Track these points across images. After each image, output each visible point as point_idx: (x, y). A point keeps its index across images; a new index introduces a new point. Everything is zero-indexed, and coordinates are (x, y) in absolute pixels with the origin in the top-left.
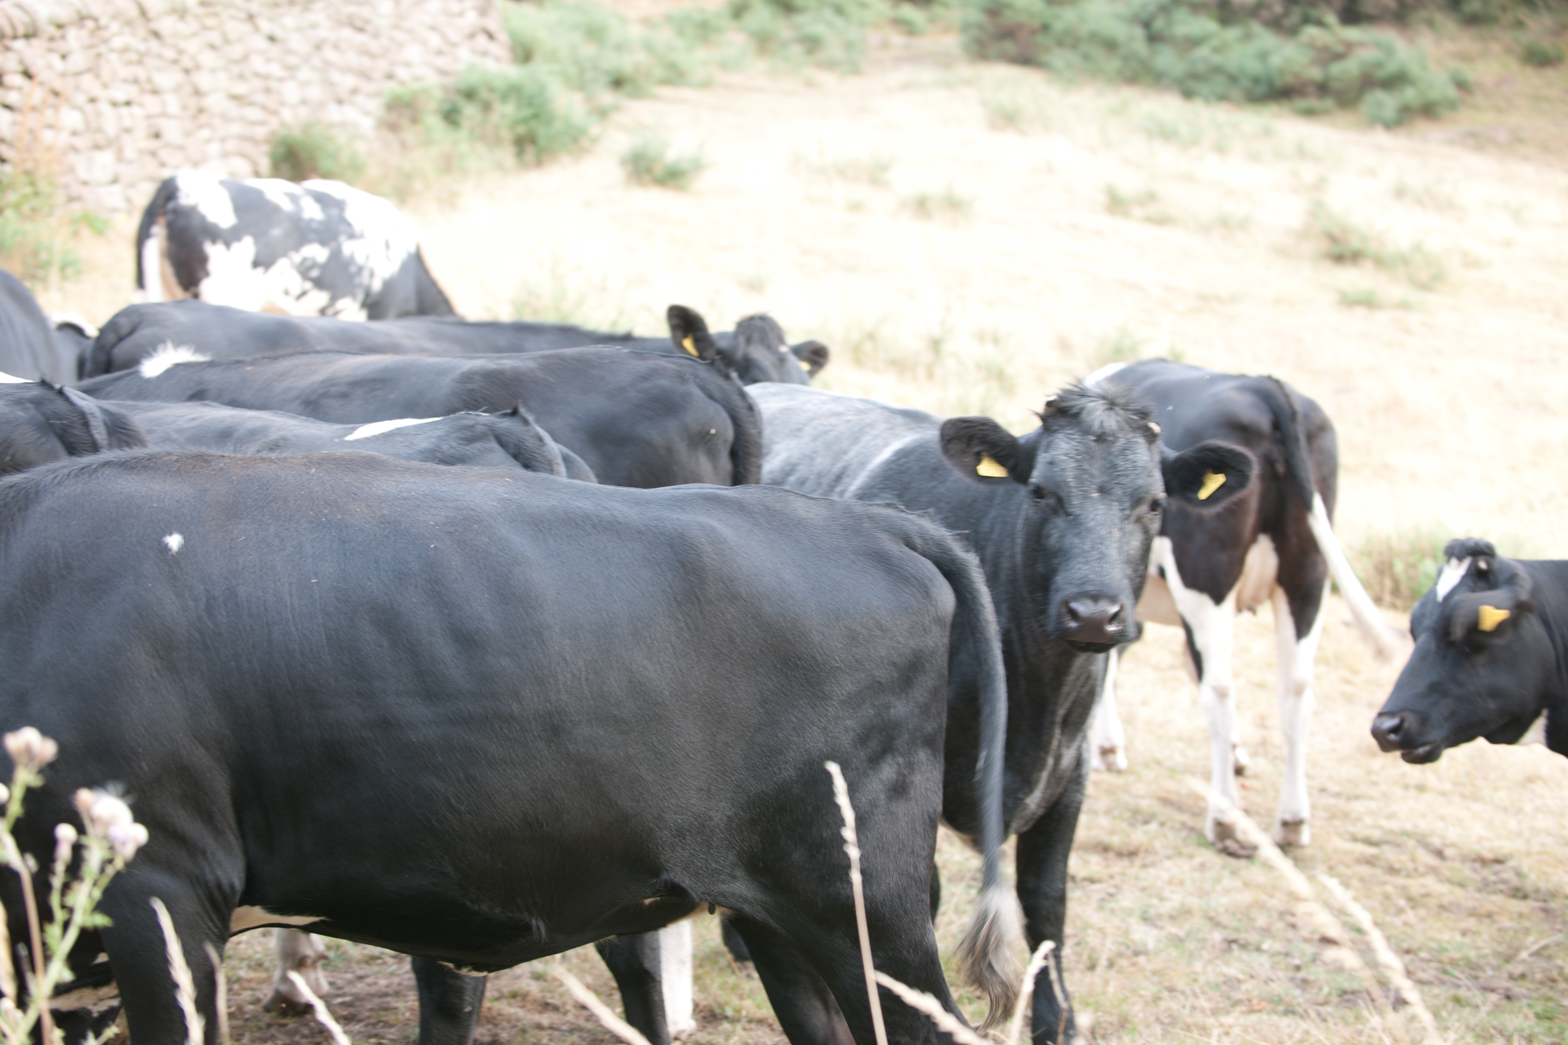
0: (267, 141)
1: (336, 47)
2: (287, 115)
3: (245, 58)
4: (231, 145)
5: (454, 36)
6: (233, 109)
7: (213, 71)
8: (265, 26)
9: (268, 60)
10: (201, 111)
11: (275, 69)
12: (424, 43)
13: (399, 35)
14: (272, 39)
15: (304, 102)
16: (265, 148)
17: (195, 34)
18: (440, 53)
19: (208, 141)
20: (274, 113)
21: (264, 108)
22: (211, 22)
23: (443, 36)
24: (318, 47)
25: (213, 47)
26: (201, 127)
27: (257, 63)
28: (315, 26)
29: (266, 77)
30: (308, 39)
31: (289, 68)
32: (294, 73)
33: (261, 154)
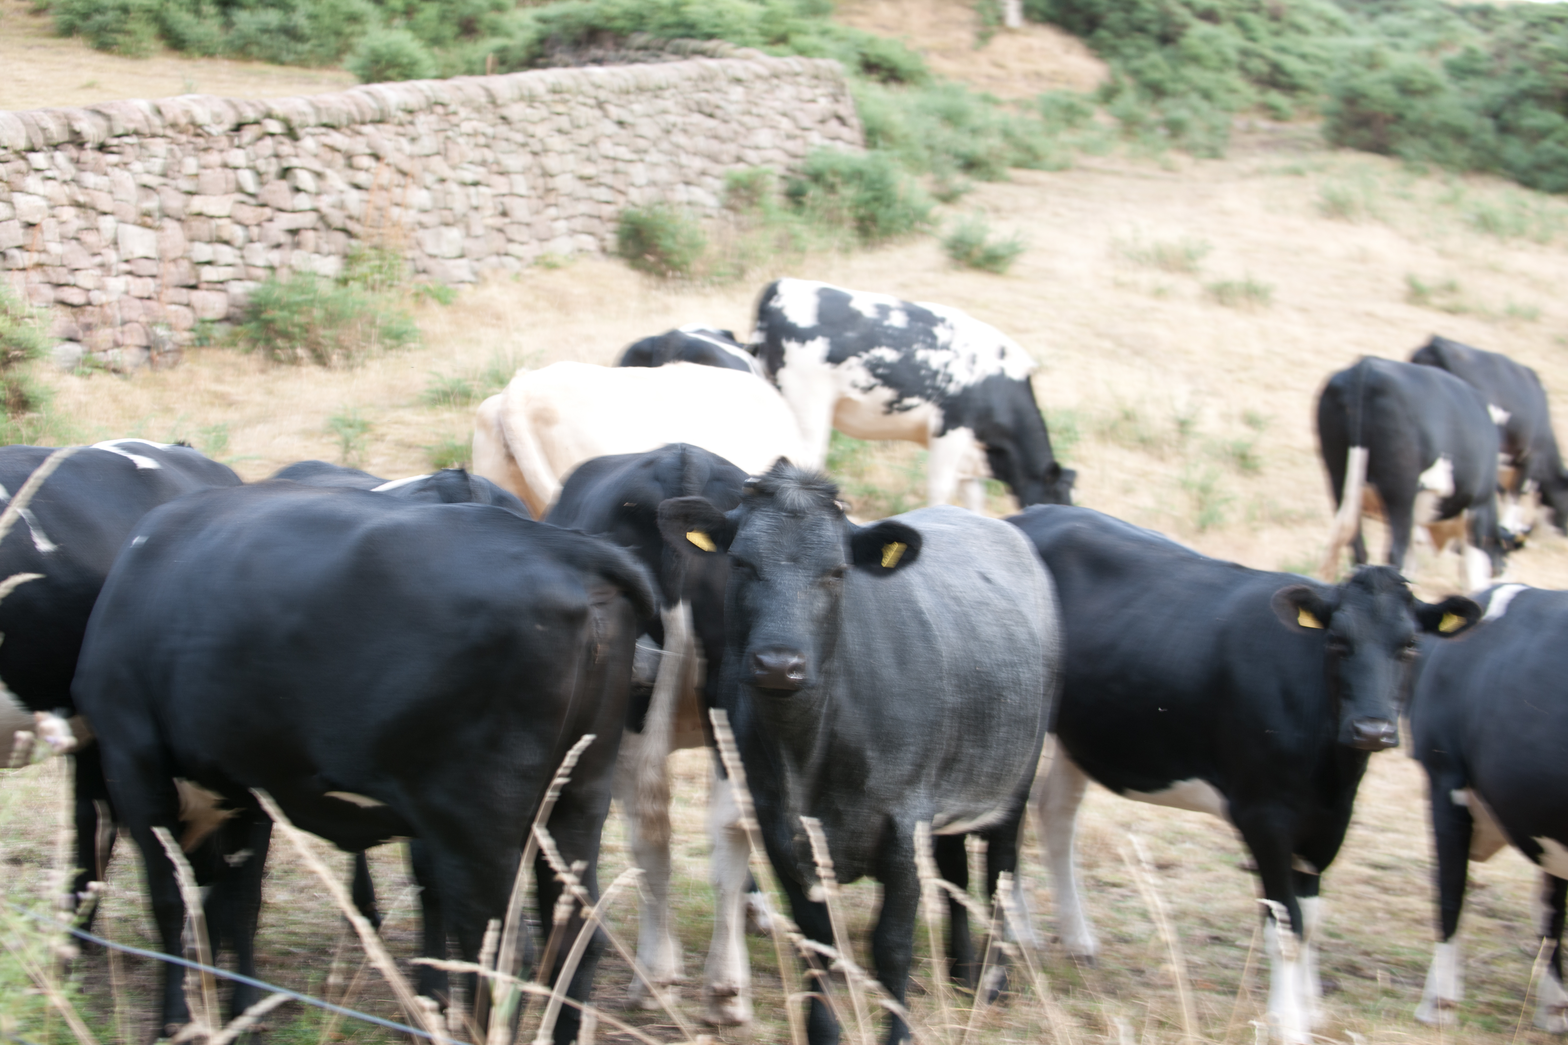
0: (615, 220)
1: (685, 131)
2: (635, 195)
4: (578, 223)
5: (806, 121)
6: (580, 189)
7: (562, 154)
8: (615, 112)
9: (616, 144)
10: (549, 191)
11: (623, 152)
12: (772, 127)
13: (749, 120)
14: (621, 123)
15: (652, 183)
16: (612, 226)
17: (543, 120)
18: (790, 137)
19: (555, 219)
20: (622, 192)
21: (611, 187)
22: (560, 108)
23: (794, 120)
24: (667, 132)
25: (560, 131)
26: (549, 205)
27: (606, 146)
28: (665, 112)
29: (615, 159)
30: (658, 123)
31: (637, 151)
32: (643, 156)
33: (608, 231)
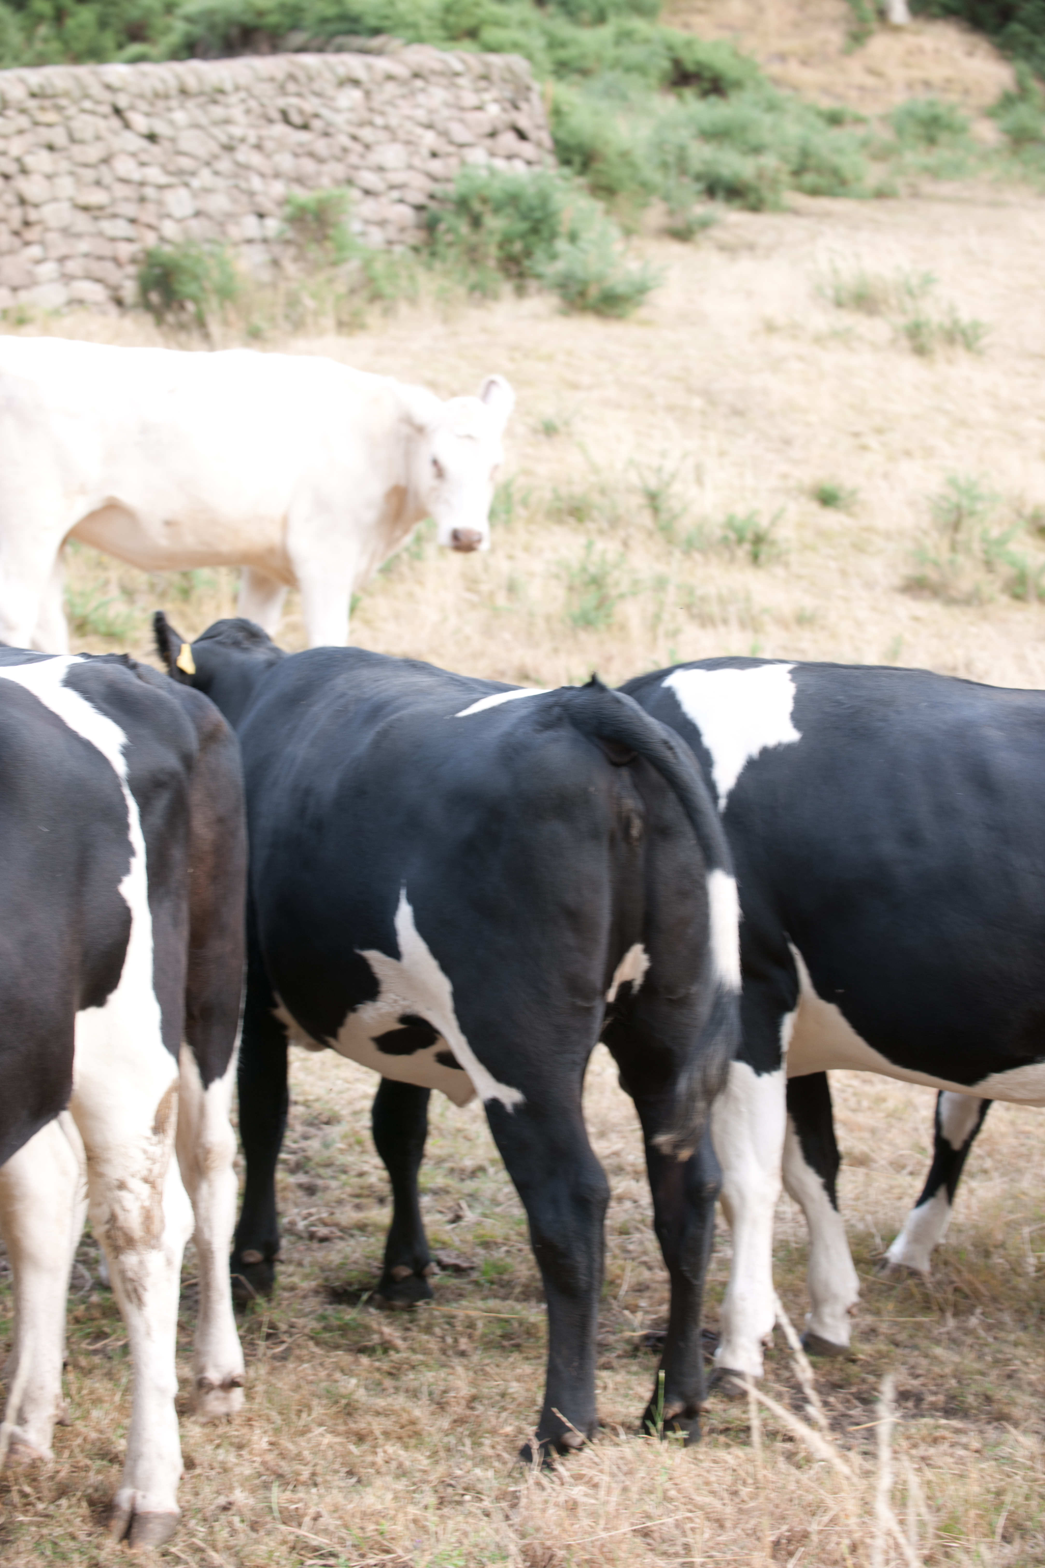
0: (133, 261)
1: (258, 147)
2: (169, 229)
3: (106, 160)
4: (72, 266)
5: (460, 133)
6: (82, 222)
7: (49, 177)
8: (140, 122)
9: (143, 164)
10: (27, 224)
11: (154, 174)
12: (408, 143)
13: (366, 134)
14: (152, 138)
15: (198, 214)
16: (131, 270)
17: (21, 132)
18: (434, 155)
19: (38, 262)
20: (150, 227)
21: (133, 221)
22: (51, 117)
23: (444, 134)
24: (229, 148)
25: (51, 148)
26: (27, 244)
27: (125, 166)
28: (227, 121)
29: (142, 184)
30: (213, 137)
31: (180, 172)
32: (188, 179)
33: (128, 277)
